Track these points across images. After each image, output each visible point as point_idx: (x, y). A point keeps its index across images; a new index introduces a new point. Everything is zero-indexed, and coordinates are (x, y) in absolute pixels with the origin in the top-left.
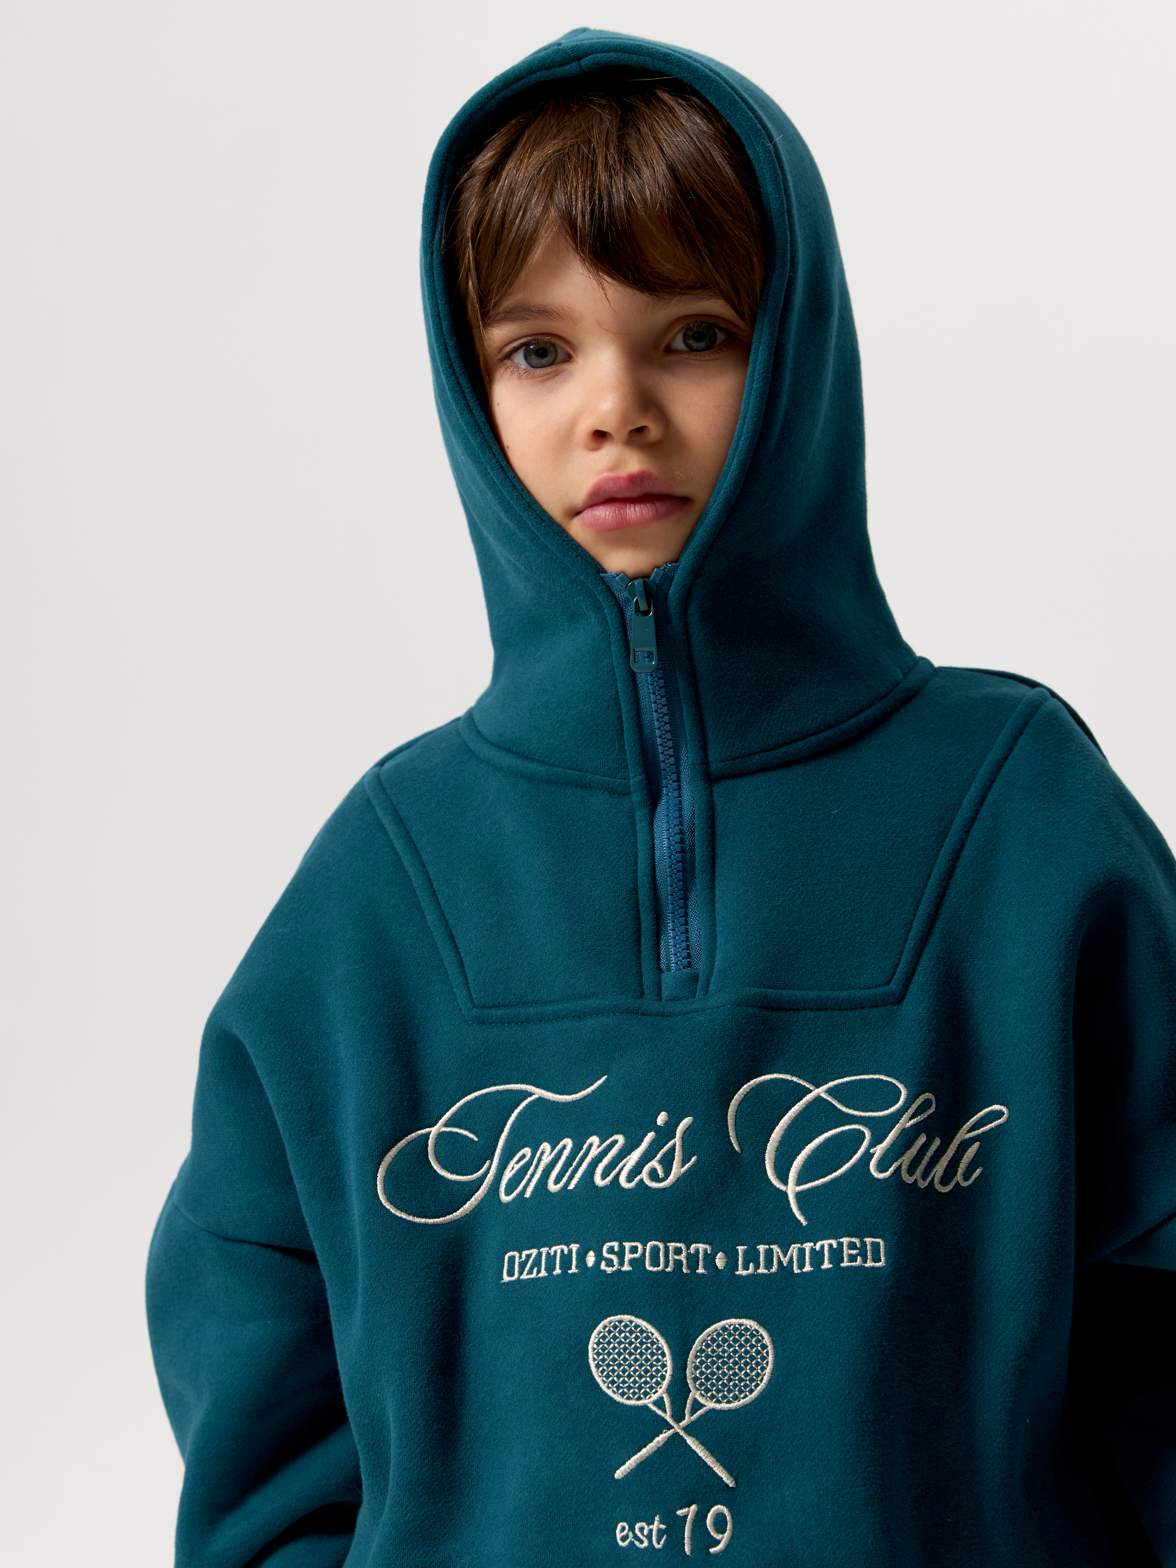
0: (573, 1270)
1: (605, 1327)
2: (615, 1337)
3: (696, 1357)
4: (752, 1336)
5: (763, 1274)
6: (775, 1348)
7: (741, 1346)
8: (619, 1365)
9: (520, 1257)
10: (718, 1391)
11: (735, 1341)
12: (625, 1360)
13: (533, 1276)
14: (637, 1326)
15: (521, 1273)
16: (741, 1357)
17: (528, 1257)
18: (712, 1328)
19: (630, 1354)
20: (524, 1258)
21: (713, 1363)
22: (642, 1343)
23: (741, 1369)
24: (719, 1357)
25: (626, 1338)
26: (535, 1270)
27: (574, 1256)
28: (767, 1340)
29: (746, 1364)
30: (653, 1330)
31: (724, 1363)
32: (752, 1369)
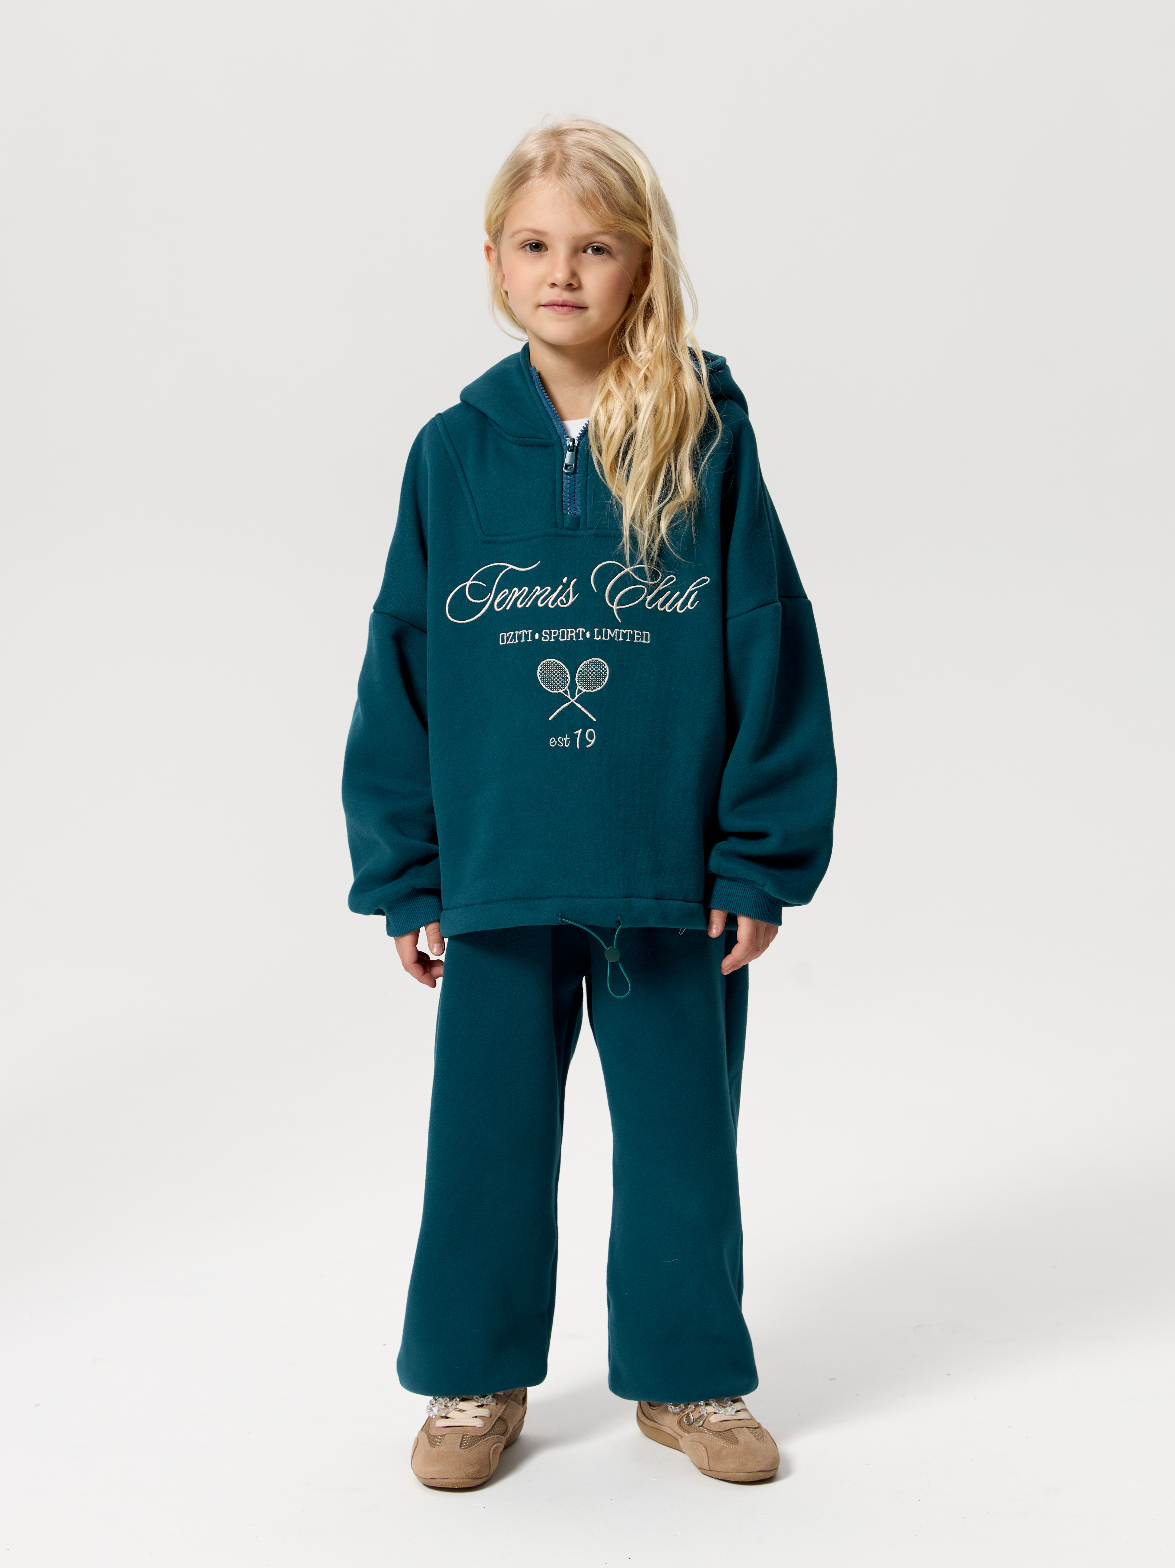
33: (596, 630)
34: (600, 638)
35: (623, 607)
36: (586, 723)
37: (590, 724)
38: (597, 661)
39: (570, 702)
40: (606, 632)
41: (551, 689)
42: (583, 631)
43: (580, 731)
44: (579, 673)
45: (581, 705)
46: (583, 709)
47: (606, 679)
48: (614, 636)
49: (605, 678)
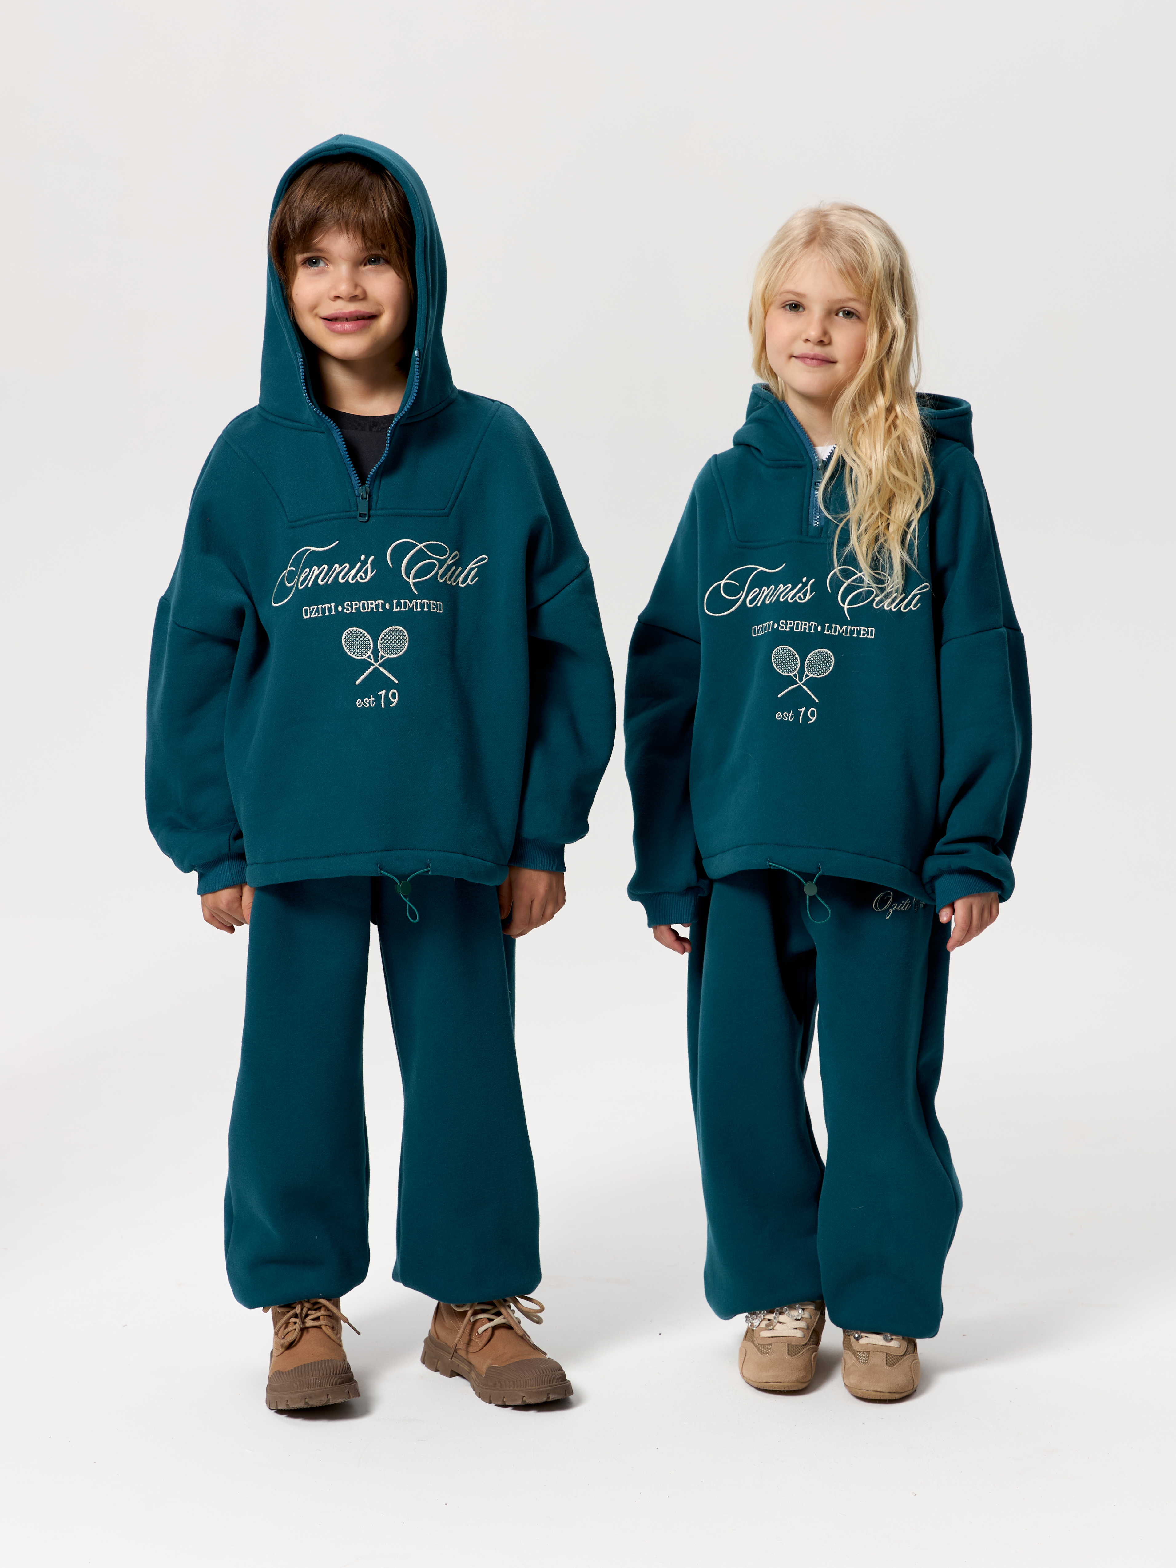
0: (333, 613)
1: (347, 632)
2: (351, 636)
3: (381, 640)
4: (400, 632)
5: (403, 611)
6: (409, 636)
7: (397, 636)
8: (353, 645)
9: (310, 609)
10: (390, 651)
11: (395, 634)
12: (355, 643)
13: (317, 615)
14: (359, 631)
15: (311, 615)
16: (397, 640)
17: (313, 609)
18: (386, 630)
19: (357, 641)
20: (311, 609)
21: (387, 642)
22: (361, 637)
23: (397, 644)
24: (389, 640)
25: (355, 635)
26: (317, 613)
27: (333, 608)
28: (406, 634)
29: (399, 642)
30: (365, 632)
31: (391, 642)
32: (401, 644)
33: (827, 625)
34: (829, 632)
35: (853, 606)
36: (810, 703)
37: (813, 704)
38: (824, 651)
39: (798, 685)
40: (836, 628)
41: (782, 672)
42: (815, 625)
43: (803, 709)
44: (808, 661)
45: (807, 687)
46: (808, 691)
47: (831, 668)
48: (843, 632)
49: (830, 666)
